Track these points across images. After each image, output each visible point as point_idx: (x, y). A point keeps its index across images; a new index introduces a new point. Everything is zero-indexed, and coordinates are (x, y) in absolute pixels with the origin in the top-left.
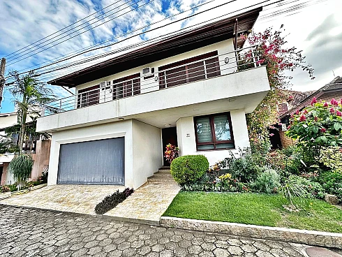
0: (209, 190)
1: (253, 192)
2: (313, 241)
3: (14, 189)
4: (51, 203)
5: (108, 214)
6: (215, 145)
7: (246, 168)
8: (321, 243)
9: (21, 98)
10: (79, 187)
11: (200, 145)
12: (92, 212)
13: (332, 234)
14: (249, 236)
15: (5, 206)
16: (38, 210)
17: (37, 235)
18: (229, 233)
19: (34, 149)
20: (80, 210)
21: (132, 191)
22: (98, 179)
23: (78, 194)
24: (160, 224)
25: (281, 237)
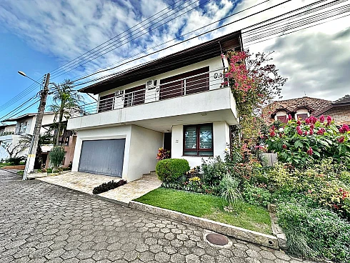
0: (181, 189)
1: (214, 194)
2: (220, 230)
3: (50, 171)
4: (68, 184)
5: (99, 195)
6: (198, 152)
7: (211, 174)
8: (224, 232)
9: (59, 103)
10: (91, 175)
11: (186, 151)
12: (91, 193)
13: (233, 227)
14: (180, 221)
15: (41, 182)
16: (60, 187)
17: (52, 199)
18: (167, 217)
19: (68, 142)
20: (84, 190)
21: (125, 183)
22: (105, 170)
23: (89, 180)
24: (129, 205)
25: (200, 225)
